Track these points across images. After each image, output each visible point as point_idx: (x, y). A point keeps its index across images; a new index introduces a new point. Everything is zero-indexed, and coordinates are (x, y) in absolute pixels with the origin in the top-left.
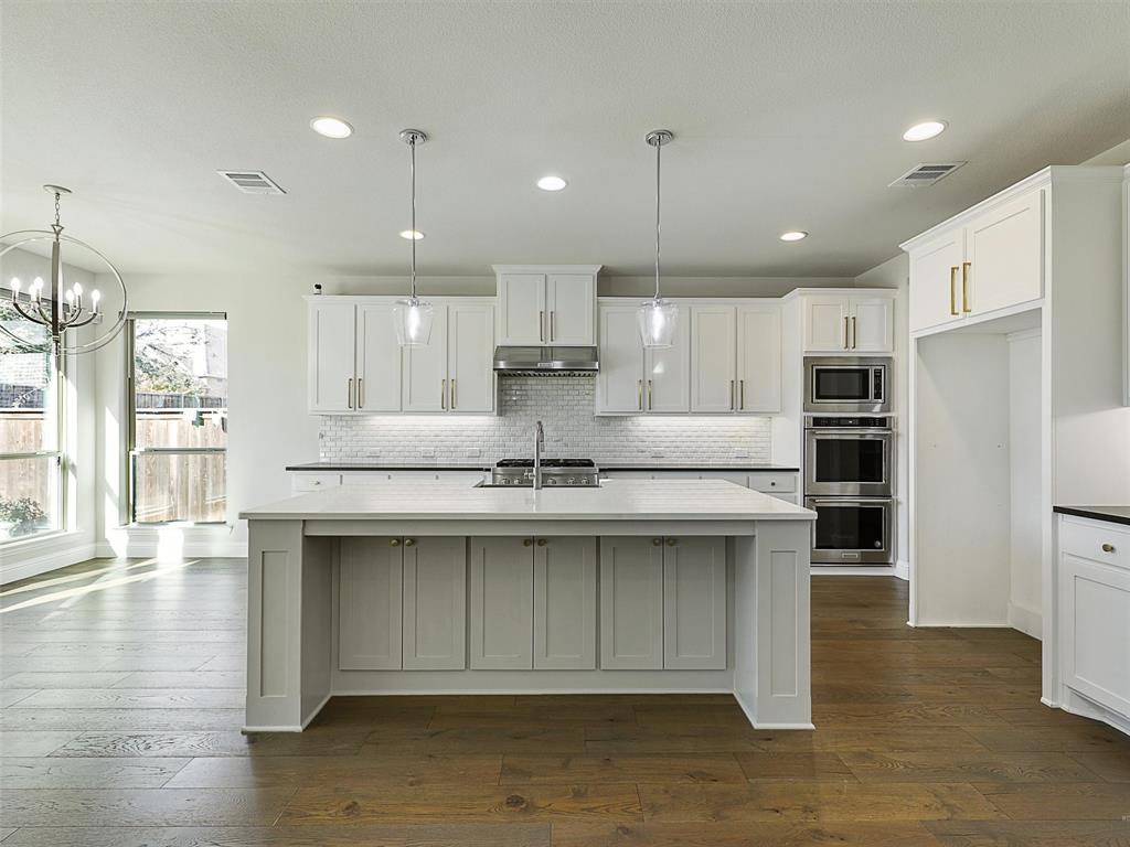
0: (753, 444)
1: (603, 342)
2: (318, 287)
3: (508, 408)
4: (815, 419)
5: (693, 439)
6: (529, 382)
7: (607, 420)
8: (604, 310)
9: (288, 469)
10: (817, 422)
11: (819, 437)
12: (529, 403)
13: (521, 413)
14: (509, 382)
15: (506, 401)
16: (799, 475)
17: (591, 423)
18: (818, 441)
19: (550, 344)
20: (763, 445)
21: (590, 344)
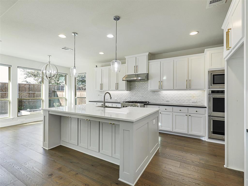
0: (199, 99)
1: (150, 72)
2: (96, 66)
3: (131, 89)
4: (212, 91)
5: (178, 97)
6: (136, 83)
7: (154, 91)
8: (150, 64)
9: (89, 101)
10: (213, 92)
11: (214, 97)
12: (136, 88)
13: (134, 90)
14: (132, 83)
15: (131, 88)
16: (207, 109)
17: (150, 93)
18: (213, 98)
19: (137, 73)
20: (202, 99)
21: (146, 72)
